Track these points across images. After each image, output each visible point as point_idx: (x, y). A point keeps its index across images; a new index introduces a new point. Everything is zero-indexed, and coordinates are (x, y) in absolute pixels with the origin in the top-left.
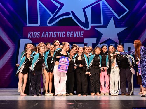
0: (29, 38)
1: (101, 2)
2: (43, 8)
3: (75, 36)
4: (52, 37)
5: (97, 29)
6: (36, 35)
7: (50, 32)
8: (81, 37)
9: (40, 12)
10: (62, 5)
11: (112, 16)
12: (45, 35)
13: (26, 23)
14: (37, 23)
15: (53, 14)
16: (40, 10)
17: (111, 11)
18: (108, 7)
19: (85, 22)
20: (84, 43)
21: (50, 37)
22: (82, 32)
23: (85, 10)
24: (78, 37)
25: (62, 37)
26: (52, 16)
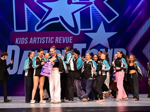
0: (17, 45)
1: (90, 6)
2: (31, 13)
3: (64, 42)
4: (40, 43)
5: (86, 34)
6: (24, 41)
7: (38, 38)
8: (70, 42)
9: (28, 17)
10: (50, 10)
11: (102, 20)
12: (33, 41)
13: (14, 29)
14: (25, 29)
15: (41, 19)
16: (27, 15)
17: (101, 16)
18: (97, 12)
19: (74, 27)
21: (38, 43)
22: (71, 37)
23: (75, 14)
24: (67, 42)
25: (51, 42)
26: (40, 21)
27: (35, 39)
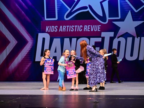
0: (47, 32)
2: (61, 2)
3: (92, 30)
4: (70, 31)
5: (114, 22)
6: (53, 29)
7: (68, 26)
8: (98, 30)
9: (58, 6)
11: (129, 9)
12: (63, 29)
13: (44, 17)
14: (55, 17)
15: (70, 8)
16: (57, 4)
17: (129, 5)
19: (102, 16)
20: (102, 36)
21: (67, 31)
22: (99, 26)
23: (103, 3)
24: (95, 30)
25: (80, 30)
26: (70, 10)
27: (64, 27)
